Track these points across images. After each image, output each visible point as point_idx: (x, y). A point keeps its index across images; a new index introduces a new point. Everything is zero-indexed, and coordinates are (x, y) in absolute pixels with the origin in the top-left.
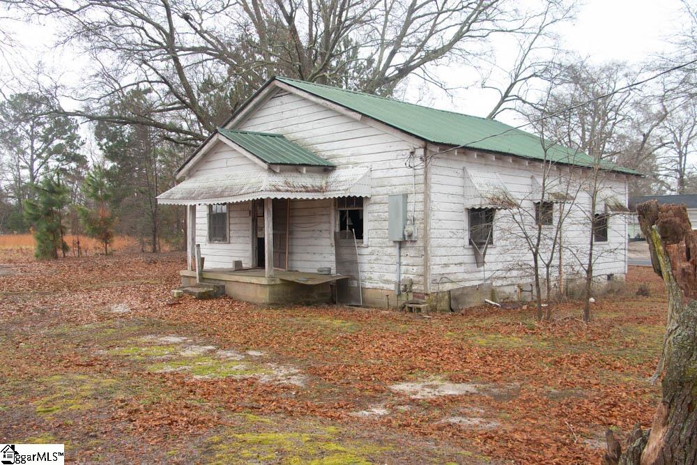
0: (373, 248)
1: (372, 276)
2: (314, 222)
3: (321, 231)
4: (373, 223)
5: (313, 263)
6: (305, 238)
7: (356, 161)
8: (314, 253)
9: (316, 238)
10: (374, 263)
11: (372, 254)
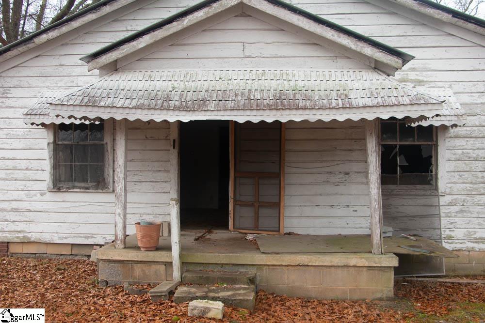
0: (455, 197)
1: (453, 234)
2: (333, 161)
3: (347, 174)
4: (453, 164)
5: (331, 220)
6: (310, 184)
7: (421, 78)
8: (332, 206)
9: (337, 184)
10: (455, 216)
11: (451, 204)
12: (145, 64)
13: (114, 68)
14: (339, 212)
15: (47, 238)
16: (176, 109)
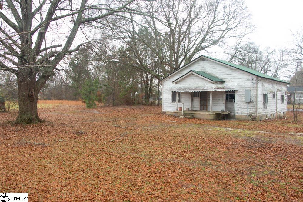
0: (239, 104)
1: (238, 112)
2: (217, 97)
3: (219, 99)
7: (232, 80)
10: (239, 108)
12: (180, 82)
13: (176, 83)
14: (218, 107)
15: (171, 111)
16: (182, 90)
